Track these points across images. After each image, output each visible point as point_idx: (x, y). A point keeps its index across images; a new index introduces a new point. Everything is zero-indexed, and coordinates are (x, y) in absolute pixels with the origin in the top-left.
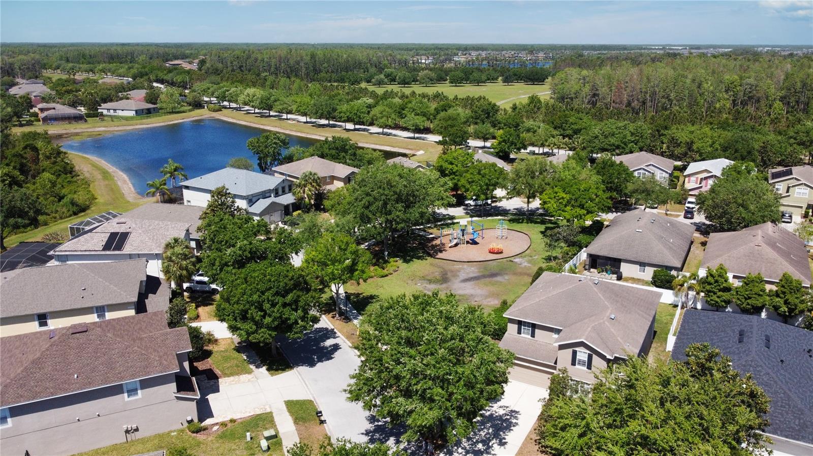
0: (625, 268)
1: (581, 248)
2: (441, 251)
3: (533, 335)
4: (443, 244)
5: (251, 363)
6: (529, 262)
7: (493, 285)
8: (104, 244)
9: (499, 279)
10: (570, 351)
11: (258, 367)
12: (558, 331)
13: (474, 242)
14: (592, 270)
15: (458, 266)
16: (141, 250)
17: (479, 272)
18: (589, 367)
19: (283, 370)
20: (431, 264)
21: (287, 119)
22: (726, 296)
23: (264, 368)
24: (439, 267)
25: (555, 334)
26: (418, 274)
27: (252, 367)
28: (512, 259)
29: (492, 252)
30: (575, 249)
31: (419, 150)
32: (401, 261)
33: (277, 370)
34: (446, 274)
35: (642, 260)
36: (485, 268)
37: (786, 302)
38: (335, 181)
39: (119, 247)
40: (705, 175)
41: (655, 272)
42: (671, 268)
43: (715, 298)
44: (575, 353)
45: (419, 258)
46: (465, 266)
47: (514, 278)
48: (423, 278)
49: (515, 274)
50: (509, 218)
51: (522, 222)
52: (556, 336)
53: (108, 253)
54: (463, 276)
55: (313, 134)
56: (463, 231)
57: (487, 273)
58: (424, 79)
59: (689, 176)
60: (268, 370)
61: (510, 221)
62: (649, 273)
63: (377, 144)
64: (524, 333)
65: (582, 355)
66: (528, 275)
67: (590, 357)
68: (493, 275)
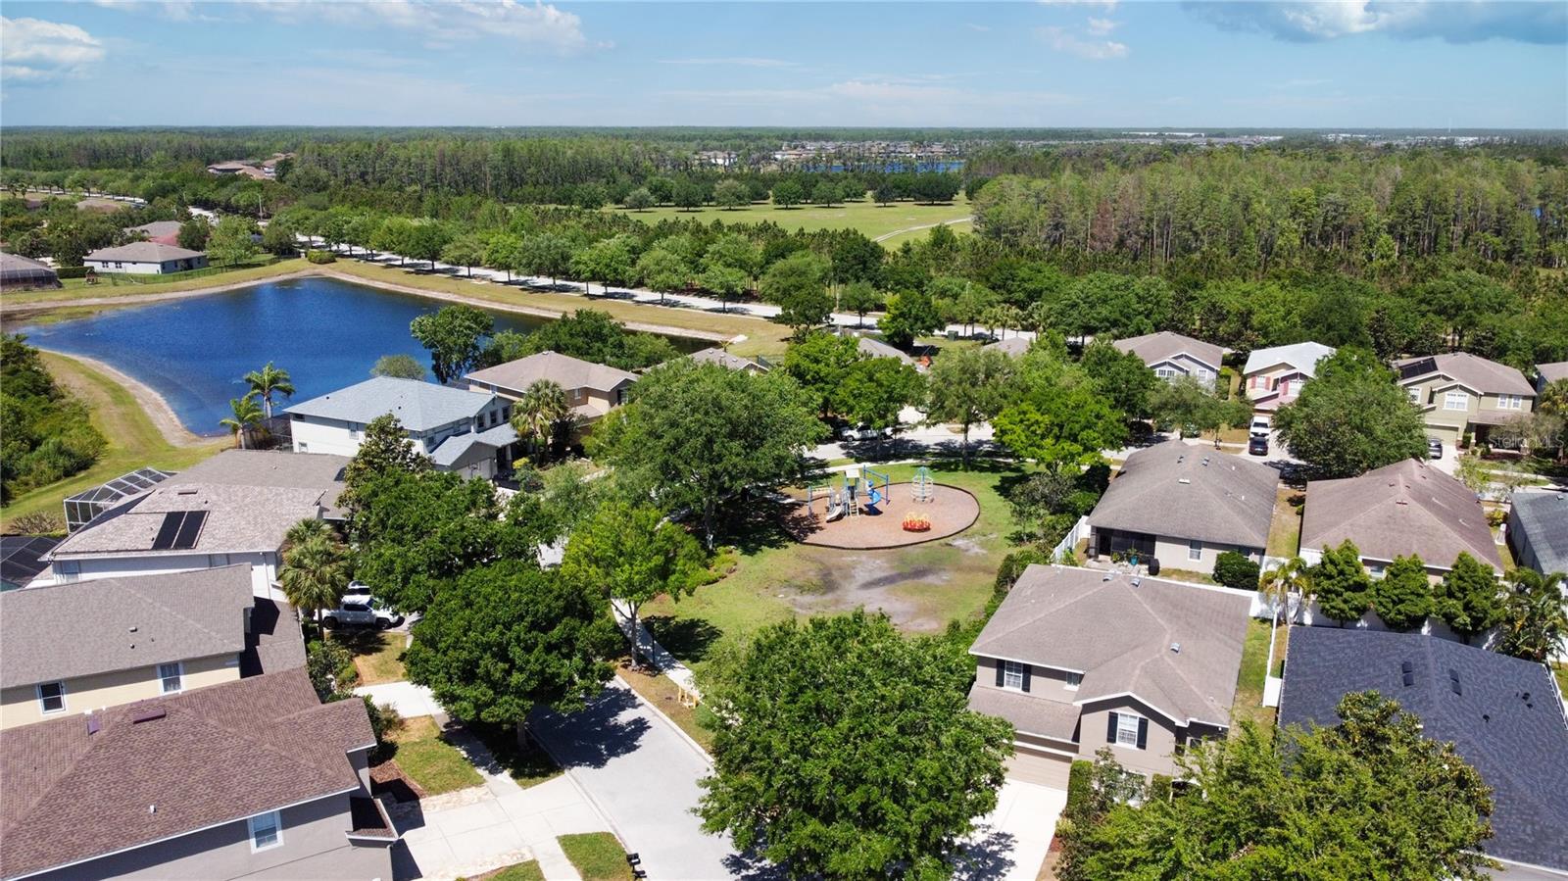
0: (1163, 553)
1: (1077, 517)
2: (813, 531)
3: (1026, 687)
4: (815, 516)
5: (478, 765)
6: (982, 545)
7: (922, 592)
8: (155, 535)
9: (930, 579)
10: (1104, 715)
11: (493, 771)
12: (1076, 679)
13: (873, 511)
14: (1101, 557)
15: (849, 558)
16: (233, 546)
17: (892, 568)
18: (1142, 744)
19: (545, 775)
20: (798, 556)
21: (469, 277)
22: (1359, 599)
23: (507, 773)
24: (813, 560)
25: (1069, 682)
26: (775, 575)
27: (481, 772)
28: (949, 540)
29: (909, 528)
30: (1066, 519)
31: (736, 334)
32: (739, 552)
33: (532, 776)
34: (830, 574)
35: (1194, 536)
36: (902, 560)
37: (1467, 607)
38: (590, 398)
39: (188, 541)
40: (1282, 373)
41: (1219, 557)
42: (1248, 550)
43: (1338, 603)
44: (1113, 719)
45: (772, 544)
46: (864, 556)
47: (958, 578)
48: (787, 583)
49: (959, 569)
50: (929, 463)
51: (956, 470)
52: (1074, 688)
53: (165, 553)
54: (862, 576)
55: (524, 306)
56: (852, 489)
57: (907, 570)
58: (725, 196)
59: (1253, 375)
60: (514, 776)
61: (932, 467)
62: (1207, 561)
63: (652, 324)
64: (1008, 684)
65: (1129, 720)
66: (987, 571)
67: (1143, 725)
68: (919, 573)
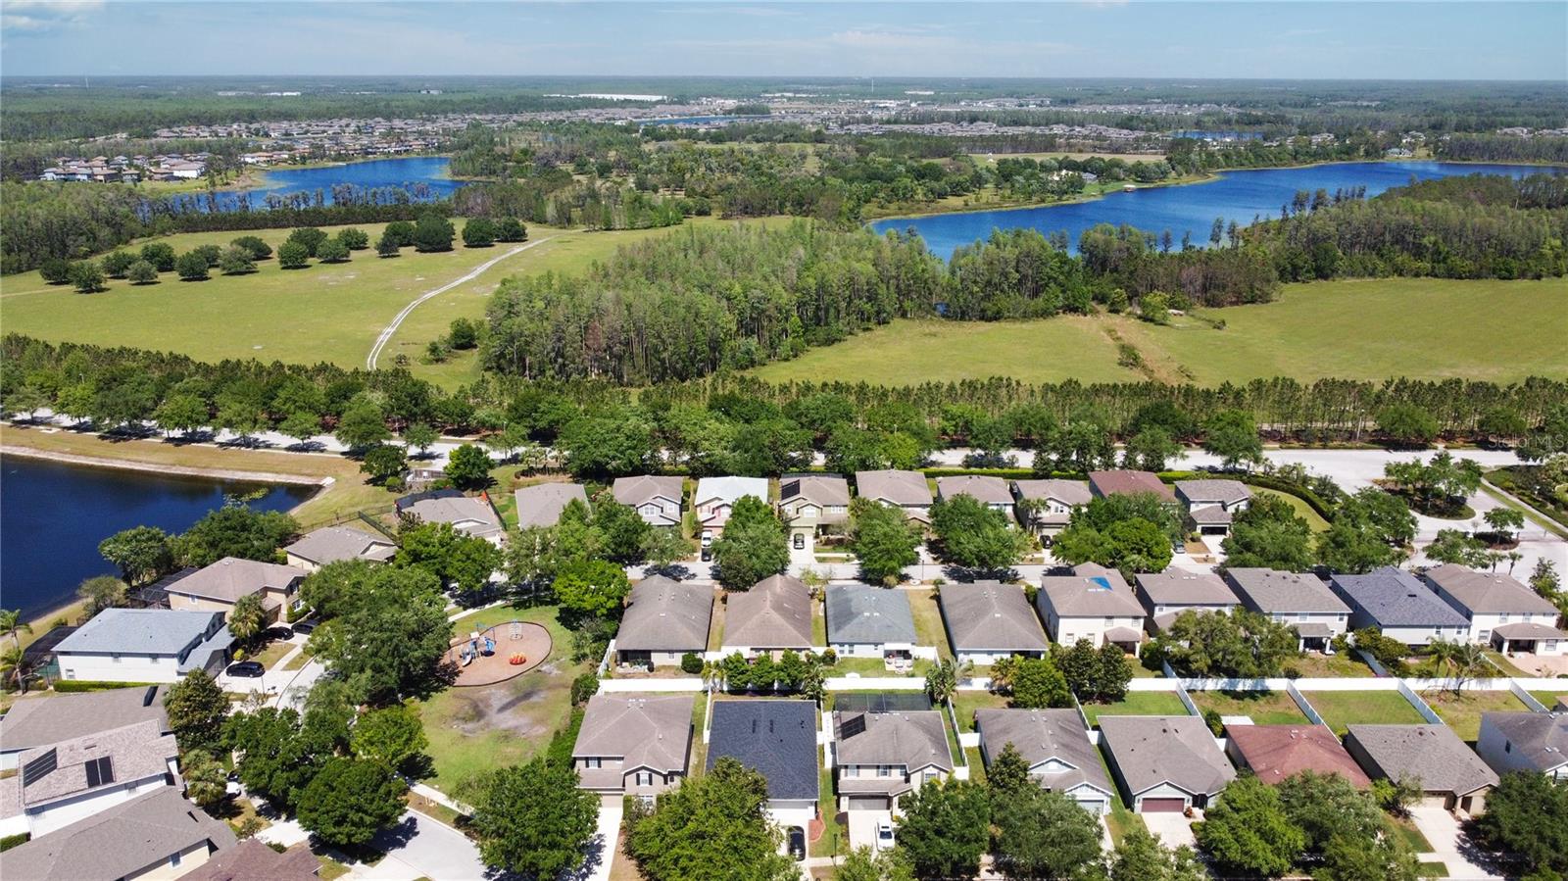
0: (657, 659)
1: (608, 640)
2: (457, 674)
3: (599, 766)
4: (454, 663)
5: (341, 862)
6: (558, 668)
7: (533, 708)
8: (85, 779)
9: (534, 699)
10: (634, 775)
11: (352, 863)
12: (622, 759)
14: (624, 664)
15: (486, 692)
16: (139, 775)
17: (512, 694)
18: (651, 783)
19: (378, 859)
20: (455, 696)
22: (744, 678)
23: (359, 862)
24: (466, 698)
26: (446, 713)
27: (345, 865)
28: (539, 668)
29: (514, 663)
30: (603, 643)
31: (324, 476)
32: (418, 700)
33: (372, 861)
34: (477, 706)
35: (670, 648)
36: (516, 687)
39: (108, 777)
40: (717, 503)
41: (683, 657)
42: (697, 651)
43: (736, 681)
44: (638, 776)
45: (436, 690)
46: (493, 689)
47: (550, 694)
48: (456, 717)
49: (550, 688)
50: (511, 603)
51: (529, 607)
52: (621, 762)
54: (496, 704)
57: (521, 694)
60: (364, 862)
61: (514, 606)
62: (677, 660)
63: (246, 471)
64: (591, 766)
65: (644, 775)
66: (565, 686)
67: (650, 776)
68: (527, 695)
